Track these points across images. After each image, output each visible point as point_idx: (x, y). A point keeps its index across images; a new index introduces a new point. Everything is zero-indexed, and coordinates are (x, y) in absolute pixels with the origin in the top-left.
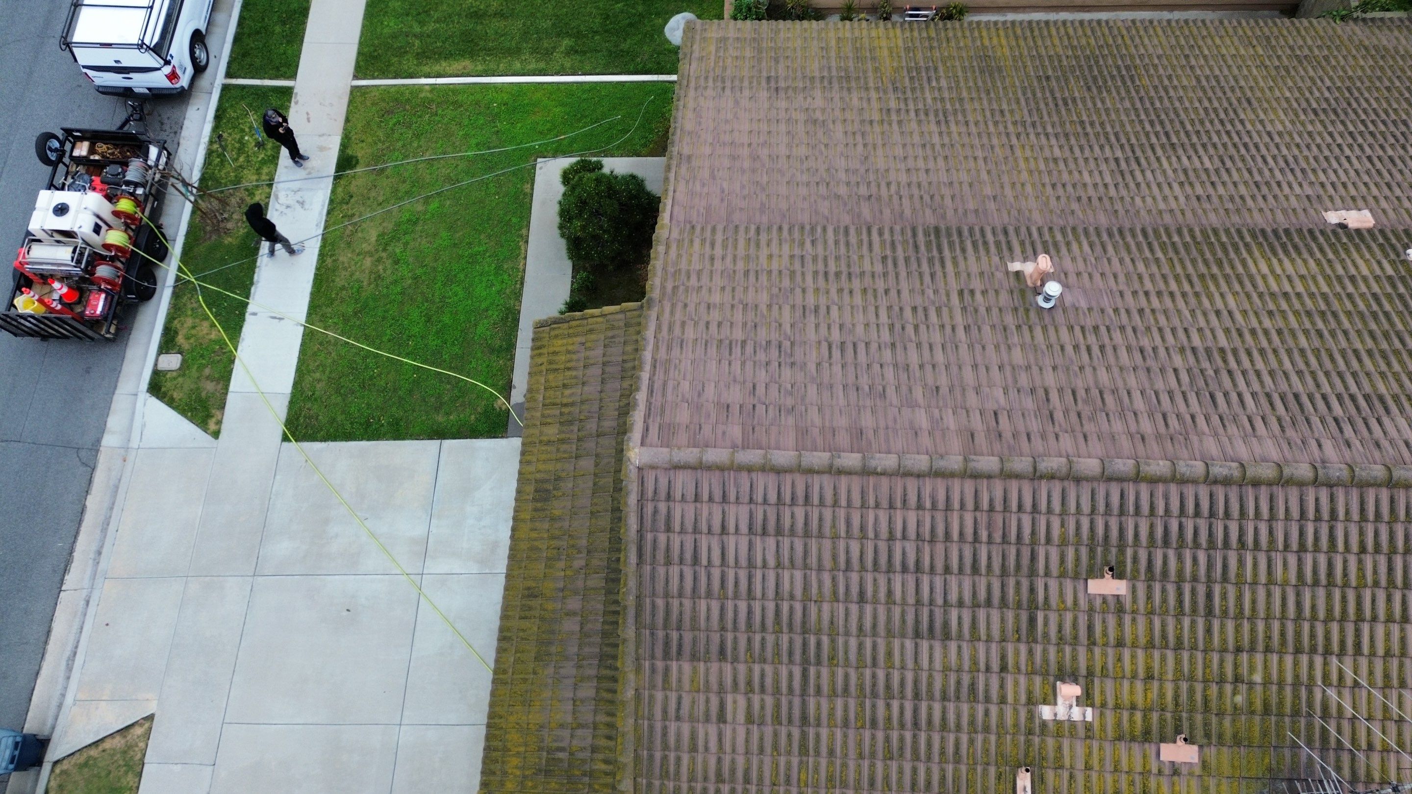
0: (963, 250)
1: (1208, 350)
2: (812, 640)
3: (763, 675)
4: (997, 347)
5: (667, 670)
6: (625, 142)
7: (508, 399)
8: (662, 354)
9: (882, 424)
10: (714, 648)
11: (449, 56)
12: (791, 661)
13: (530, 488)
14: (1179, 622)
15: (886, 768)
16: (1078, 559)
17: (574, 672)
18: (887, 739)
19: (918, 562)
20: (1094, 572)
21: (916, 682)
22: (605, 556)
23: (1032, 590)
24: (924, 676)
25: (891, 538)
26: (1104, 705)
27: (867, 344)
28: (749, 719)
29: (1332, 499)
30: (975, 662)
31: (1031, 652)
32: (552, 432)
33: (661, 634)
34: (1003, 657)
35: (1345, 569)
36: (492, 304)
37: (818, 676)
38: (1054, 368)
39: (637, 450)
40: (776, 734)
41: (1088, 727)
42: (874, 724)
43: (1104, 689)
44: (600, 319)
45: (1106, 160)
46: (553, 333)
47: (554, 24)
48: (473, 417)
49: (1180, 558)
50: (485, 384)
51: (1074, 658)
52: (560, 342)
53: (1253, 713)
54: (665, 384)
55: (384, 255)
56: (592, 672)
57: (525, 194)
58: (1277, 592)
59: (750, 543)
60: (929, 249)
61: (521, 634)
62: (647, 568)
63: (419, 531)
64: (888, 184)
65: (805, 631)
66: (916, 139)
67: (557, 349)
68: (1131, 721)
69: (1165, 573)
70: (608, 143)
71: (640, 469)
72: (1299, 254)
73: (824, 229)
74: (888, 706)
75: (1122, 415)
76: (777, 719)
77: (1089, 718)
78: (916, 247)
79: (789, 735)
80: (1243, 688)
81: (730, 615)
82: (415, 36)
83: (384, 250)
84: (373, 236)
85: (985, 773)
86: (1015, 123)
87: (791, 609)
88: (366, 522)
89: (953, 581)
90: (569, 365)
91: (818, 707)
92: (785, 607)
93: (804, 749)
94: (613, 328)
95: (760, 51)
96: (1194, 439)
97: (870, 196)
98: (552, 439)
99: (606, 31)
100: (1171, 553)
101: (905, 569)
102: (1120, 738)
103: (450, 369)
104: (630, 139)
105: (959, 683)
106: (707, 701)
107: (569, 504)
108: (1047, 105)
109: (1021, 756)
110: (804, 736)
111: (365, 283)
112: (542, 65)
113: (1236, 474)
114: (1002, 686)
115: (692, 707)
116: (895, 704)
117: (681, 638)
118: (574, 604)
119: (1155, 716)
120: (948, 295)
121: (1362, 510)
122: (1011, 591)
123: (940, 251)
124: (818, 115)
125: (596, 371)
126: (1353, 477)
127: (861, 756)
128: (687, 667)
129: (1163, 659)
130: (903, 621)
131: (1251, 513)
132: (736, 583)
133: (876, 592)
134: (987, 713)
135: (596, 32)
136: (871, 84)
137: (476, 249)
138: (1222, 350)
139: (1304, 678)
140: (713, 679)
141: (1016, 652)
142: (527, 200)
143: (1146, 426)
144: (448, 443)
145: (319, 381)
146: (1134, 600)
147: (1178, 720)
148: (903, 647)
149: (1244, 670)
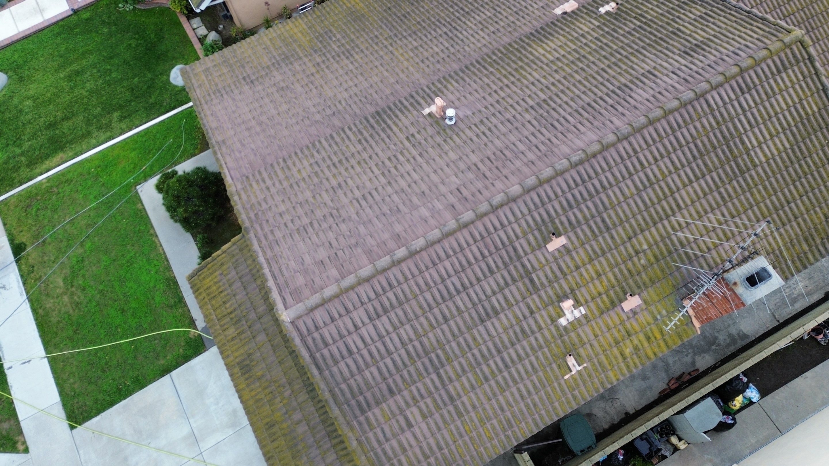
0: (397, 116)
1: (538, 104)
2: (433, 356)
3: (418, 390)
4: (440, 156)
5: (367, 419)
6: (183, 152)
7: (196, 328)
8: (269, 254)
9: (407, 226)
10: (386, 392)
11: (48, 156)
12: (429, 374)
13: (237, 370)
14: (597, 241)
15: (505, 397)
16: (536, 238)
17: (318, 452)
18: (497, 383)
19: (463, 285)
20: (547, 240)
21: (495, 345)
22: (300, 380)
23: (523, 266)
24: (497, 340)
25: (443, 280)
26: (587, 302)
27: (376, 189)
28: (424, 417)
29: (630, 144)
30: (516, 317)
31: (540, 297)
32: (231, 332)
33: (353, 402)
34: (529, 307)
35: (654, 174)
36: (156, 281)
37: (446, 372)
38: (473, 152)
39: (285, 313)
40: (442, 416)
41: (585, 316)
42: (486, 379)
43: (583, 293)
44: (223, 255)
45: (440, 35)
46: (201, 278)
47: (102, 109)
48: (181, 350)
49: (581, 211)
50: (178, 327)
51: (561, 287)
52: (208, 280)
53: (652, 264)
54: (280, 270)
55: (74, 289)
56: (329, 445)
57: (140, 210)
58: (631, 201)
59: (374, 326)
60: (380, 125)
61: (277, 450)
62: (327, 372)
63: (185, 430)
64: (340, 102)
65: (427, 353)
66: (341, 71)
67: (208, 285)
68: (603, 302)
69: (578, 222)
70: (173, 158)
71: (292, 323)
72: (553, 36)
73: (320, 142)
74: (488, 365)
75: (517, 157)
76: (438, 407)
77: (584, 312)
78: (372, 127)
79: (449, 412)
80: (641, 255)
81: (384, 369)
82: (19, 155)
83: (72, 286)
84: (60, 282)
85: (552, 369)
86: (386, 39)
87: (414, 347)
88: (151, 445)
89: (484, 284)
90: (220, 290)
91: (455, 388)
92: (410, 348)
93: (460, 414)
94: (234, 256)
95: (231, 66)
96: (556, 150)
97: (334, 113)
98: (234, 335)
99: (136, 97)
100: (576, 210)
101: (458, 292)
102: (602, 313)
103: (152, 331)
104: (185, 149)
105: (515, 333)
106: (397, 421)
107: (264, 365)
108: (396, 22)
109: (564, 350)
110: (456, 408)
111: (71, 312)
112: (109, 134)
113: (583, 156)
114: (536, 322)
115: (392, 430)
116: (491, 362)
117: (365, 398)
118: (297, 416)
119: (612, 293)
120: (402, 143)
121: (646, 142)
122: (514, 272)
123: (385, 123)
124: (282, 84)
125: (238, 284)
126: (633, 128)
127: (489, 399)
128: (377, 411)
129: (600, 263)
130: (472, 318)
131: (600, 171)
132: (378, 351)
133: (451, 312)
134: (536, 339)
135: (131, 101)
136: (301, 55)
137: (129, 256)
138: (544, 101)
139: (665, 234)
140: (394, 408)
141: (534, 301)
142: (143, 213)
143: (531, 156)
144: (174, 373)
145: (74, 383)
146: (572, 243)
147: (622, 288)
148: (479, 331)
149: (637, 246)
